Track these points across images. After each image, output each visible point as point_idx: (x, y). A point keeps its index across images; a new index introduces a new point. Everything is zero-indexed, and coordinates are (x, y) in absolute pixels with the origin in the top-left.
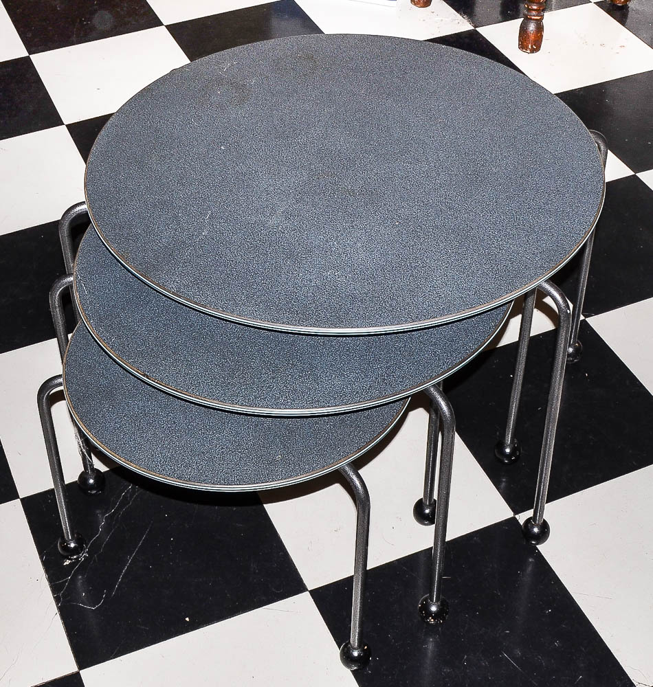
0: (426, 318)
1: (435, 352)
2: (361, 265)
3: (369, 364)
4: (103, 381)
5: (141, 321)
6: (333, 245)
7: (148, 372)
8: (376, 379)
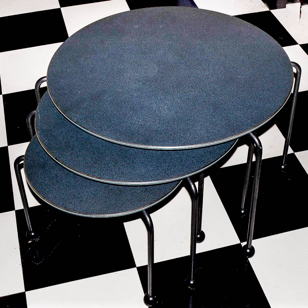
0: (188, 144)
1: (193, 161)
2: (165, 116)
3: (160, 164)
4: (42, 160)
5: (61, 133)
6: (154, 106)
7: (58, 157)
8: (162, 171)
